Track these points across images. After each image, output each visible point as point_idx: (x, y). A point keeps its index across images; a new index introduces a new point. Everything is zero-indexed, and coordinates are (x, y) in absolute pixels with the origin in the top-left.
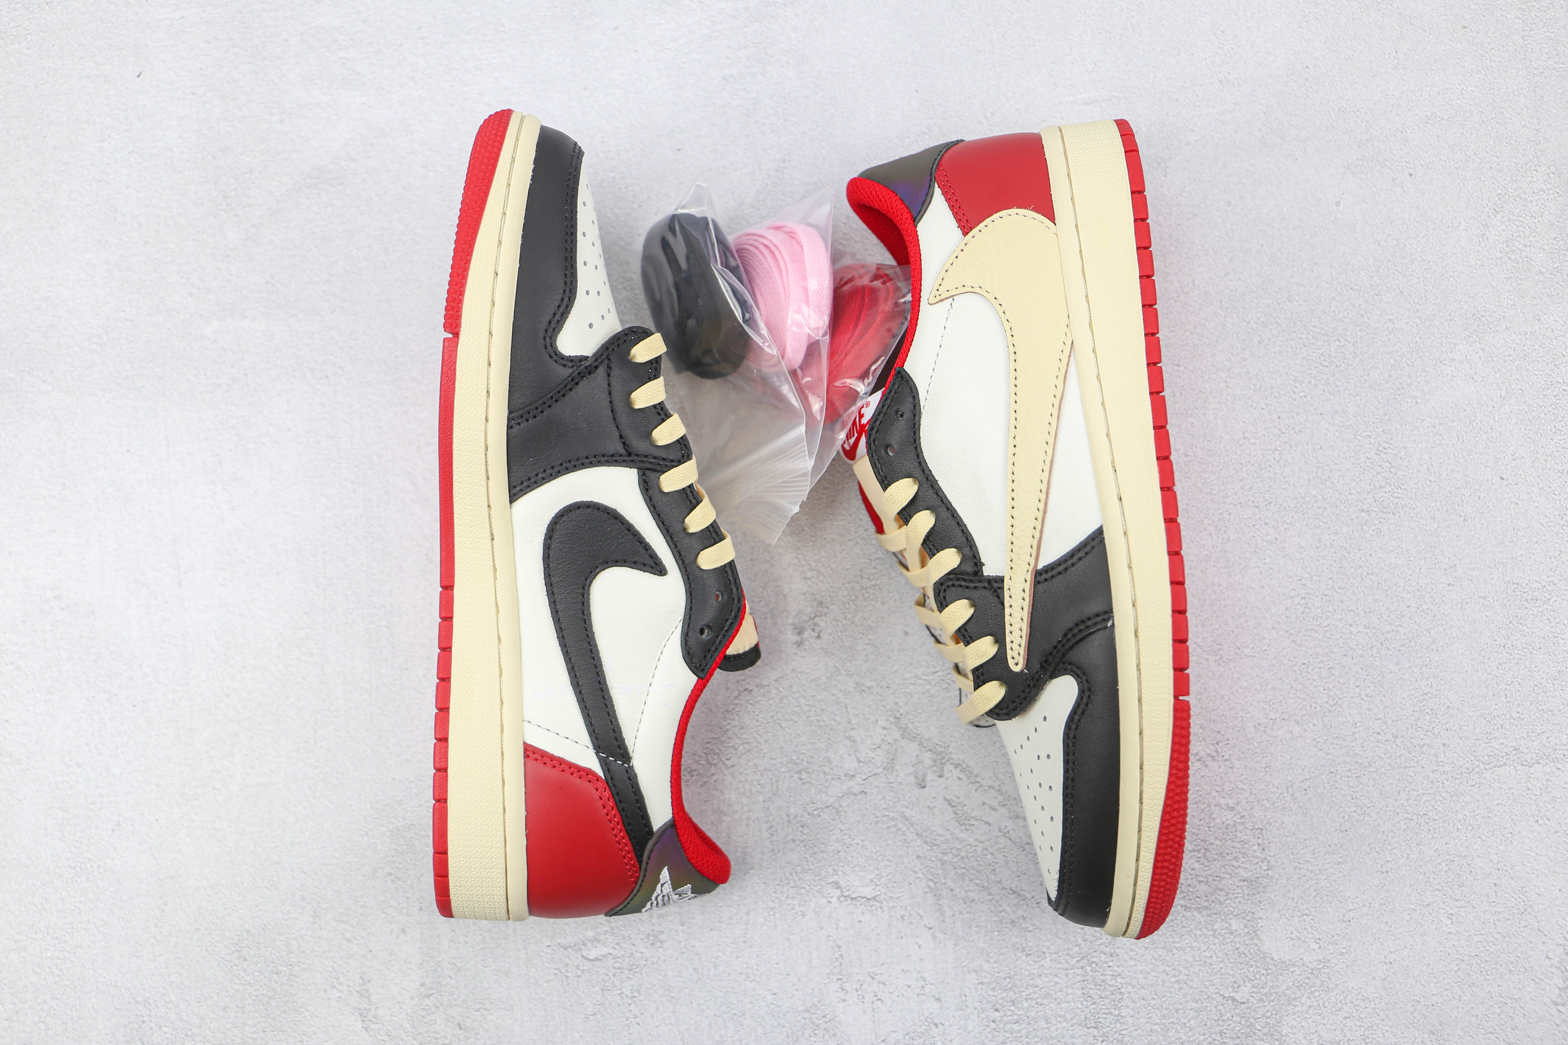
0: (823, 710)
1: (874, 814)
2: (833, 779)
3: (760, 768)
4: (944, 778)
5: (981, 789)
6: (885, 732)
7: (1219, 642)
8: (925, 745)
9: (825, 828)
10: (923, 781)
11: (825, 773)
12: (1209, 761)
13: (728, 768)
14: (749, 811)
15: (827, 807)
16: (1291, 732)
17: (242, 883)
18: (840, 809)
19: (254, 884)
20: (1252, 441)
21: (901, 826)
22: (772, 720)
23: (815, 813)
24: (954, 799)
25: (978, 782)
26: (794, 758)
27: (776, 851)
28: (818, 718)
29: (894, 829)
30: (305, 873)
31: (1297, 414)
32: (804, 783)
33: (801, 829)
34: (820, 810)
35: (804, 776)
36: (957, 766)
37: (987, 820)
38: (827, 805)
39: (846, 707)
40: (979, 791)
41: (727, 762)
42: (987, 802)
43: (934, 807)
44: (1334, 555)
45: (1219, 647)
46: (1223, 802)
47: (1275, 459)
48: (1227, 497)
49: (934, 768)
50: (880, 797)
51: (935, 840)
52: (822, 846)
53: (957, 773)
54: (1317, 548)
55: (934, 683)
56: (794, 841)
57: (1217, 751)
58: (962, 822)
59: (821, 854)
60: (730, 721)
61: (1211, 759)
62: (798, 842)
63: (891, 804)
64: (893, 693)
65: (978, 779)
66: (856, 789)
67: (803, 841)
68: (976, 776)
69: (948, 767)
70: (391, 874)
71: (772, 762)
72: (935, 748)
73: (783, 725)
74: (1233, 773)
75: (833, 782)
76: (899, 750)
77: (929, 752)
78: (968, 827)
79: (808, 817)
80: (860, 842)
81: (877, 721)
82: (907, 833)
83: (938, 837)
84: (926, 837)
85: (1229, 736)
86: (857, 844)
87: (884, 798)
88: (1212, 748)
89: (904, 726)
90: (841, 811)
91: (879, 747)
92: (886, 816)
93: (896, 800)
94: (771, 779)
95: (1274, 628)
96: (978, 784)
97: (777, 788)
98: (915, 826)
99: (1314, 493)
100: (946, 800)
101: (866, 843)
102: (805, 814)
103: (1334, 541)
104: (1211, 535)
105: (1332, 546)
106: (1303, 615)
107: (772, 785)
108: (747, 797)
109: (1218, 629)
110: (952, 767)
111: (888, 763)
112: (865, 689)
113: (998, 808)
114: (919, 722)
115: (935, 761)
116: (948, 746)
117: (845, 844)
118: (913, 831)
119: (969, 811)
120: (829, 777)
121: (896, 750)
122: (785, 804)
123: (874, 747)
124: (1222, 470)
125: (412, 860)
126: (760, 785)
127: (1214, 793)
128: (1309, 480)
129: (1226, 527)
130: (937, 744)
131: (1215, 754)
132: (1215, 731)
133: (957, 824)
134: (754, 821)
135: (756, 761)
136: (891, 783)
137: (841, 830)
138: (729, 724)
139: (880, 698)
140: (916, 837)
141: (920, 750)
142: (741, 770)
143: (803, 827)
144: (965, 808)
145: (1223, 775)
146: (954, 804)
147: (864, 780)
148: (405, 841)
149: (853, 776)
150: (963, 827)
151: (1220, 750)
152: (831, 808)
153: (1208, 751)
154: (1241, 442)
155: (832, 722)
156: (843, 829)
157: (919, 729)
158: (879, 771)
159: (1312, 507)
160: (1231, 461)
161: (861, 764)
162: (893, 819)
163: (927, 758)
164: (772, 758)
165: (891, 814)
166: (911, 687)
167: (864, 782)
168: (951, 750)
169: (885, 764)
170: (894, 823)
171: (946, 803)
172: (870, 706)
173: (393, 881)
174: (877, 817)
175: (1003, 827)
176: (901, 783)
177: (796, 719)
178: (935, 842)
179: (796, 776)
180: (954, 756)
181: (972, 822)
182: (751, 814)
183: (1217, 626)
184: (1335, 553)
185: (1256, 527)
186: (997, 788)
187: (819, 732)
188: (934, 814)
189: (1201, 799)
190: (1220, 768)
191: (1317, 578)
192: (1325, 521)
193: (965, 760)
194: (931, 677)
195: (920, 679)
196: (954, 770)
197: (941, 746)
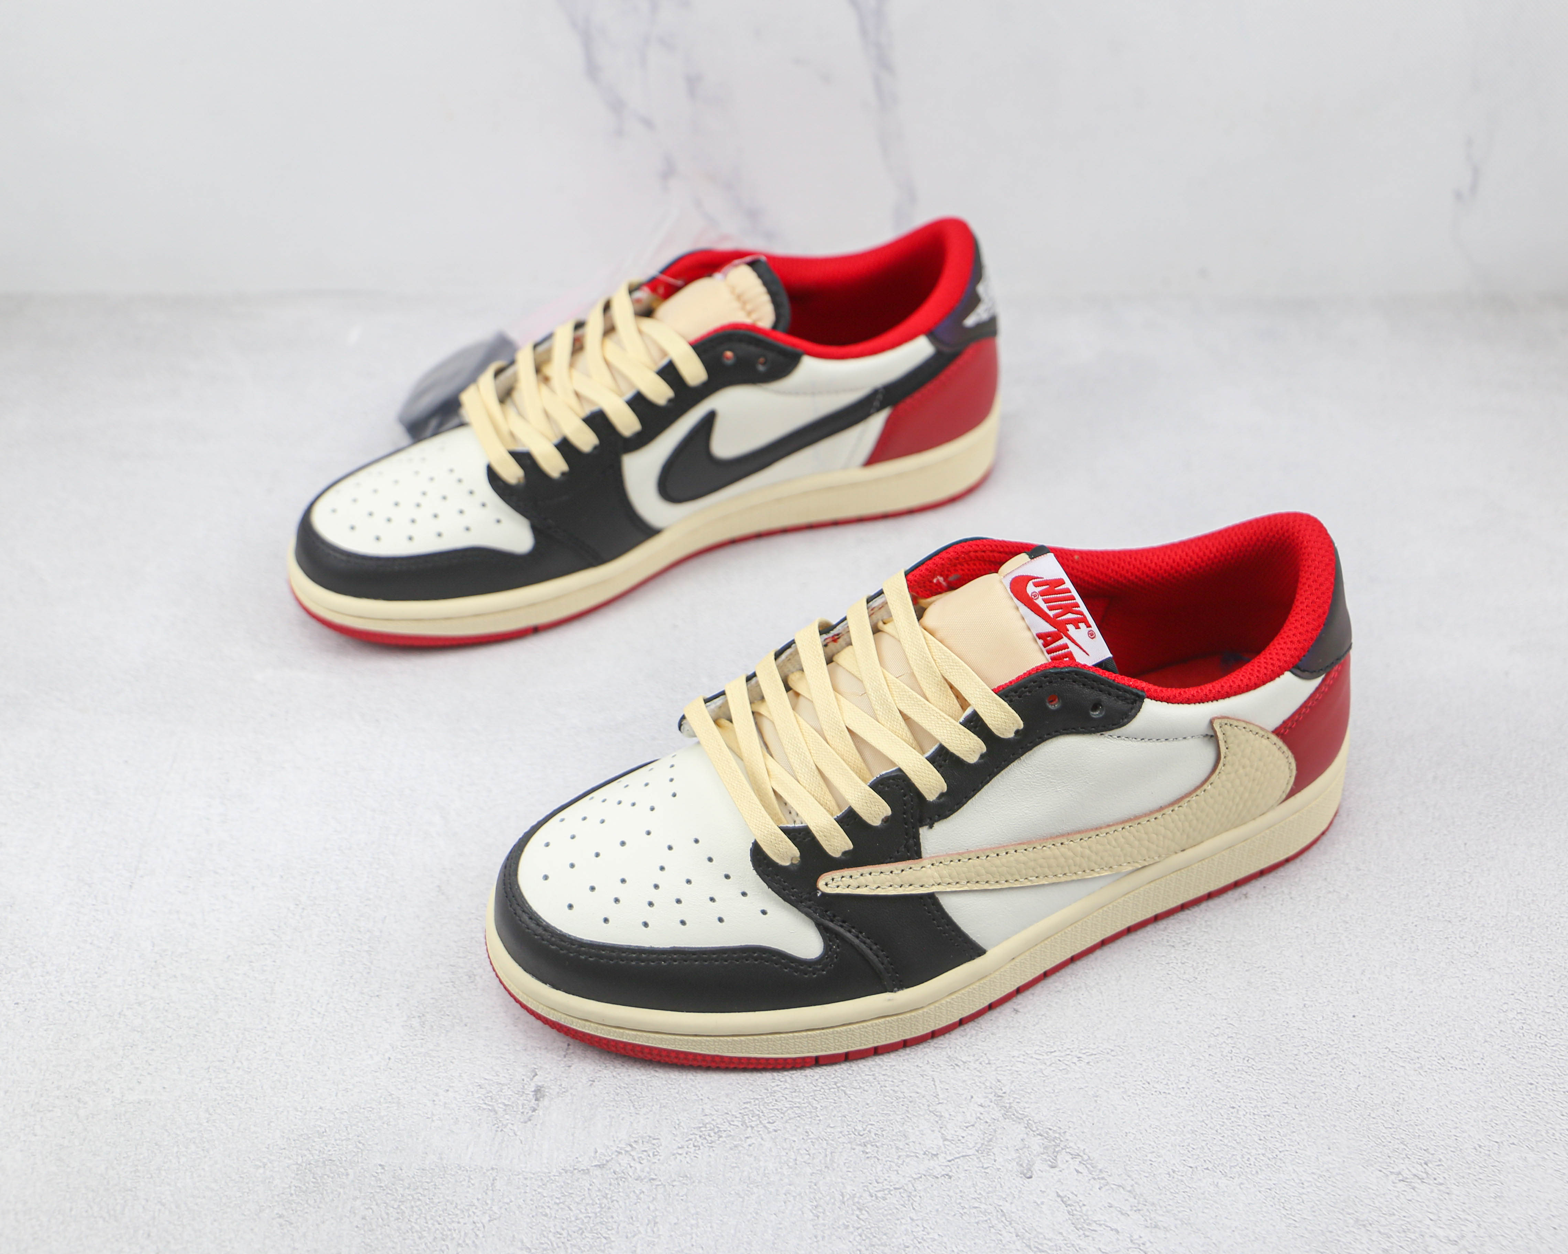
0: (902, 1081)
1: (960, 1203)
2: (908, 1156)
3: (812, 1136)
4: (1057, 1169)
5: (1107, 1187)
6: (981, 1109)
7: (1416, 1050)
8: (1034, 1129)
9: (890, 1214)
10: (1029, 1169)
11: (897, 1148)
12: (1417, 1183)
13: (769, 1132)
14: (790, 1185)
15: (895, 1189)
16: (1525, 1159)
17: (71, 1210)
18: (914, 1193)
19: (87, 1211)
20: (1435, 862)
21: (995, 1222)
22: (835, 1086)
23: (879, 1195)
24: (1071, 1196)
25: (1103, 1178)
26: (859, 1128)
27: (820, 1238)
28: (896, 1089)
29: (985, 1225)
30: (163, 1205)
31: (1487, 842)
32: (868, 1158)
33: (858, 1212)
34: (886, 1192)
35: (869, 1149)
36: (1074, 1156)
37: (1114, 1226)
38: (897, 1186)
39: (933, 1080)
40: (1103, 1189)
41: (768, 1125)
42: (1115, 1204)
43: (1042, 1203)
44: (1551, 973)
45: (1417, 1055)
46: (1440, 1233)
47: (1465, 880)
48: (1411, 910)
49: (1044, 1156)
50: (969, 1184)
51: (1041, 1244)
52: (885, 1237)
53: (1075, 1164)
54: (1529, 964)
55: (1048, 1064)
56: (847, 1227)
57: (1427, 1173)
58: (1079, 1226)
59: (882, 1248)
60: (779, 1083)
61: (1419, 1181)
62: (851, 1229)
63: (984, 1194)
64: (996, 1070)
65: (1104, 1175)
66: (938, 1171)
67: (858, 1229)
68: (1101, 1171)
69: (1063, 1157)
70: (280, 1216)
71: (829, 1130)
72: (1047, 1133)
73: (848, 1092)
74: (1451, 1200)
75: (908, 1160)
76: (999, 1131)
77: (1039, 1137)
78: (1087, 1233)
79: (869, 1198)
80: (936, 1237)
81: (972, 1097)
82: (1004, 1232)
83: (1045, 1242)
84: (1029, 1239)
85: (1441, 1157)
86: (934, 1240)
87: (974, 1185)
88: (1420, 1168)
89: (1008, 1105)
90: (915, 1196)
91: (973, 1125)
92: (976, 1208)
93: (990, 1189)
94: (826, 1149)
95: (1486, 1041)
96: (1102, 1181)
97: (832, 1160)
98: (1014, 1225)
99: (1518, 913)
100: (1059, 1196)
101: (945, 1239)
102: (866, 1195)
103: (1549, 959)
104: (1395, 943)
105: (1547, 964)
106: (1521, 1031)
107: (826, 1156)
108: (790, 1167)
109: (1414, 1036)
110: (1068, 1158)
111: (983, 1144)
112: (960, 1063)
113: (1129, 1213)
114: (1026, 1103)
115: (1046, 1148)
116: (1065, 1132)
117: (915, 1238)
118: (1012, 1230)
119: (1090, 1213)
120: (903, 1154)
121: (995, 1131)
122: (839, 1180)
123: (968, 1125)
124: (1402, 885)
125: (315, 1202)
126: (809, 1154)
127: (1428, 1222)
128: (1509, 901)
129: (1412, 937)
130: (1050, 1129)
131: (1424, 1175)
132: (1421, 1149)
133: (1072, 1228)
134: (795, 1197)
135: (807, 1127)
136: (986, 1168)
137: (912, 1219)
138: (777, 1085)
139: (978, 1074)
140: (1015, 1238)
141: (1027, 1134)
142: (787, 1136)
143: (860, 1210)
144: (1084, 1208)
145: (1438, 1201)
146: (1069, 1202)
147: (949, 1161)
148: (314, 1178)
149: (936, 1155)
150: (1081, 1232)
151: (1430, 1172)
152: (901, 1190)
153: (1414, 1171)
154: (1423, 862)
155: (913, 1095)
156: (915, 1218)
157: (1027, 1110)
158: (970, 1152)
159: (1517, 925)
160: (1412, 878)
161: (947, 1143)
162: (985, 1213)
163: (1036, 1143)
164: (829, 1126)
165: (983, 1206)
166: (1020, 1065)
167: (949, 1164)
168: (1068, 1136)
169: (979, 1145)
170: (985, 1218)
171: (1059, 1200)
172: (964, 1081)
173: (281, 1225)
174: (964, 1208)
175: (1136, 1237)
176: (999, 1169)
177: (866, 1088)
178: (1040, 1247)
179: (859, 1149)
180: (1072, 1144)
181: (1094, 1226)
182: (792, 1188)
183: (1413, 1033)
184: (1553, 972)
185: (1450, 940)
186: (1129, 1188)
187: (895, 1104)
188: (1041, 1212)
189: (1409, 1227)
190: (1432, 1192)
191: (1534, 995)
192: (1534, 939)
193: (1087, 1151)
194: (1045, 1057)
195: (1032, 1057)
196: (1071, 1161)
197: (1055, 1131)
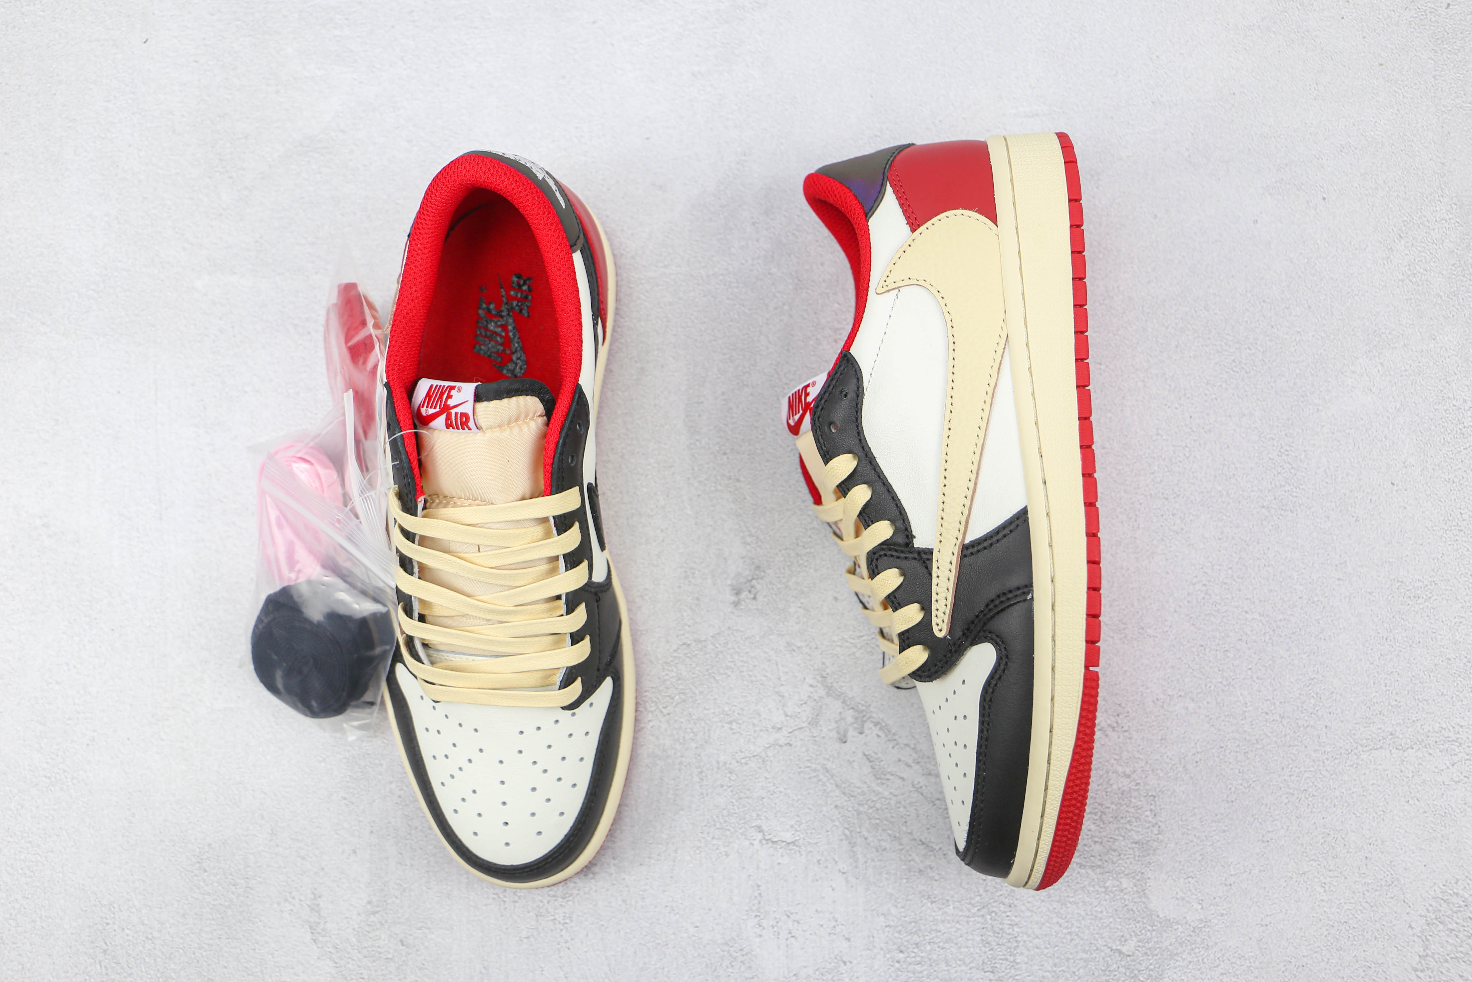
0: (755, 666)
1: (797, 765)
2: (761, 730)
3: (694, 717)
4: (864, 735)
5: (897, 747)
6: (811, 689)
7: (1124, 621)
8: (848, 704)
9: (751, 775)
10: (845, 736)
11: (754, 724)
12: (1109, 732)
13: (664, 716)
14: (682, 757)
15: (754, 756)
16: (1187, 708)
17: (206, 800)
18: (767, 759)
19: (216, 801)
20: (1164, 437)
21: (821, 777)
22: (707, 673)
23: (743, 761)
24: (873, 754)
25: (895, 740)
26: (726, 709)
27: (705, 795)
28: (751, 673)
29: (815, 780)
30: (265, 794)
31: (1208, 414)
32: (734, 733)
33: (729, 775)
34: (748, 759)
35: (734, 726)
36: (876, 724)
37: (902, 775)
38: (755, 754)
39: (777, 665)
40: (896, 748)
41: (663, 710)
42: (903, 758)
43: (854, 761)
44: (1235, 547)
45: (1124, 626)
46: (1120, 769)
47: (1185, 455)
48: (1139, 488)
49: (855, 725)
50: (804, 749)
51: (853, 791)
52: (748, 792)
53: (876, 730)
54: (1219, 539)
55: (859, 646)
56: (722, 786)
57: (1117, 722)
58: (878, 777)
59: (747, 800)
60: (667, 672)
61: (1111, 730)
62: (725, 788)
63: (814, 756)
64: (821, 654)
65: (896, 737)
66: (782, 741)
67: (730, 787)
68: (894, 734)
69: (868, 725)
70: (345, 799)
71: (706, 712)
72: (857, 707)
73: (718, 678)
74: (1131, 743)
75: (761, 733)
76: (824, 707)
77: (852, 710)
78: (884, 782)
79: (736, 764)
80: (783, 790)
81: (805, 679)
82: (827, 784)
83: (856, 789)
84: (844, 788)
85: (1129, 709)
86: (781, 792)
87: (807, 750)
88: (1113, 719)
89: (830, 685)
90: (767, 761)
91: (805, 703)
92: (808, 767)
93: (818, 753)
94: (704, 728)
95: (1175, 611)
96: (895, 742)
97: (709, 736)
98: (835, 778)
99: (1219, 488)
100: (865, 755)
101: (789, 791)
102: (734, 762)
103: (1235, 533)
104: (1122, 523)
105: (1233, 538)
106: (1203, 601)
107: (704, 733)
108: (681, 744)
109: (1124, 610)
110: (871, 725)
111: (813, 718)
112: (796, 648)
113: (912, 765)
114: (843, 682)
115: (856, 719)
116: (870, 705)
117: (769, 791)
118: (833, 782)
119: (886, 766)
120: (757, 728)
121: (821, 707)
122: (715, 752)
123: (802, 702)
124: (1135, 462)
125: (365, 786)
126: (693, 732)
127: (1113, 761)
128: (1215, 476)
129: (1136, 515)
130: (860, 703)
131: (1115, 725)
132: (1116, 704)
133: (873, 778)
134: (685, 766)
135: (690, 710)
136: (815, 737)
137: (766, 778)
138: (667, 675)
139: (809, 658)
140: (835, 788)
141: (843, 708)
142: (676, 718)
143: (730, 773)
144: (882, 763)
145: (1122, 745)
146: (872, 759)
147: (790, 733)
148: (360, 768)
149: (780, 729)
150: (879, 781)
151: (1120, 722)
152: (758, 757)
153: (1109, 722)
154: (1154, 438)
155: (763, 678)
156: (768, 777)
157: (844, 688)
158: (804, 725)
159: (1217, 501)
160: (1144, 454)
161: (788, 718)
162: (815, 770)
163: (849, 715)
164: (705, 709)
165: (814, 766)
166: (838, 649)
167: (790, 735)
168: (872, 709)
169: (810, 719)
170: (815, 774)
171: (865, 758)
172: (799, 665)
173: (347, 805)
174: (800, 768)
175: (916, 782)
176: (824, 737)
177: (730, 673)
178: (852, 793)
179: (727, 726)
180: (874, 715)
181: (888, 776)
182: (683, 759)
183: (1124, 607)
184: (1236, 545)
185: (1165, 517)
186: (913, 746)
187: (750, 687)
188: (853, 768)
189: (1100, 765)
190: (1119, 737)
191: (1218, 567)
192: (1228, 514)
193: (885, 719)
194: (857, 641)
195: (847, 642)
196: (873, 728)
197: (863, 705)
